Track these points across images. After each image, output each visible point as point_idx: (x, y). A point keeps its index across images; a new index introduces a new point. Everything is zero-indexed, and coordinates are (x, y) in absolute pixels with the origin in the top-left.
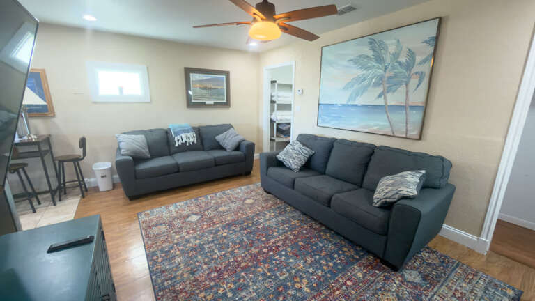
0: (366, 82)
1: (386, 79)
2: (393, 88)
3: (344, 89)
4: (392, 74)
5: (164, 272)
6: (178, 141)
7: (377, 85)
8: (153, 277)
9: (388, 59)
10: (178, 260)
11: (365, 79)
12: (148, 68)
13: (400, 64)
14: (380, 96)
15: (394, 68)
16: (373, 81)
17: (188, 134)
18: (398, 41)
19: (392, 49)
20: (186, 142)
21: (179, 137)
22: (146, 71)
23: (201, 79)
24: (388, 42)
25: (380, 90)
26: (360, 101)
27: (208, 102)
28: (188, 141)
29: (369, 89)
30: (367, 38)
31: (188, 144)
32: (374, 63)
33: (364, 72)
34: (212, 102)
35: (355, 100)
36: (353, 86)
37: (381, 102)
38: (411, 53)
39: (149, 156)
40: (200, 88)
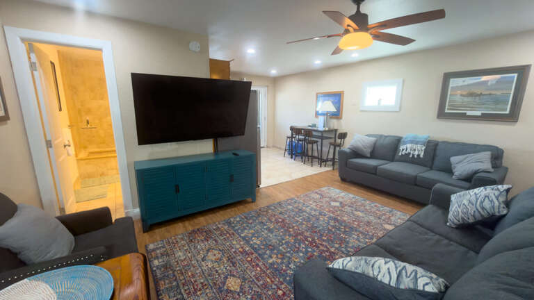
6: (403, 150)
12: (404, 81)
17: (414, 146)
20: (410, 153)
21: (404, 147)
22: (401, 84)
23: (466, 83)
27: (469, 113)
28: (412, 152)
31: (411, 156)
34: (479, 113)
39: (369, 155)
40: (462, 95)
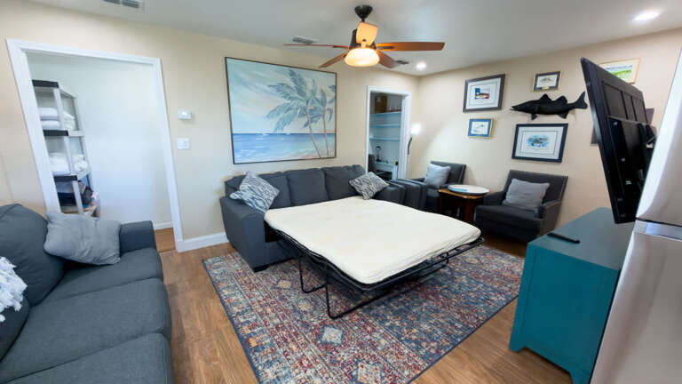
0: (291, 112)
1: (308, 111)
2: (315, 119)
3: (268, 116)
4: (313, 108)
5: (448, 334)
7: (302, 115)
8: (459, 340)
9: (308, 94)
10: (425, 327)
11: (289, 109)
13: (317, 99)
14: (306, 126)
15: (313, 103)
16: (298, 111)
18: (314, 81)
19: (310, 86)
24: (306, 79)
25: (305, 120)
26: (288, 130)
29: (296, 118)
30: (287, 68)
32: (297, 95)
33: (289, 102)
35: (282, 129)
36: (279, 114)
37: (307, 131)
38: (323, 93)
